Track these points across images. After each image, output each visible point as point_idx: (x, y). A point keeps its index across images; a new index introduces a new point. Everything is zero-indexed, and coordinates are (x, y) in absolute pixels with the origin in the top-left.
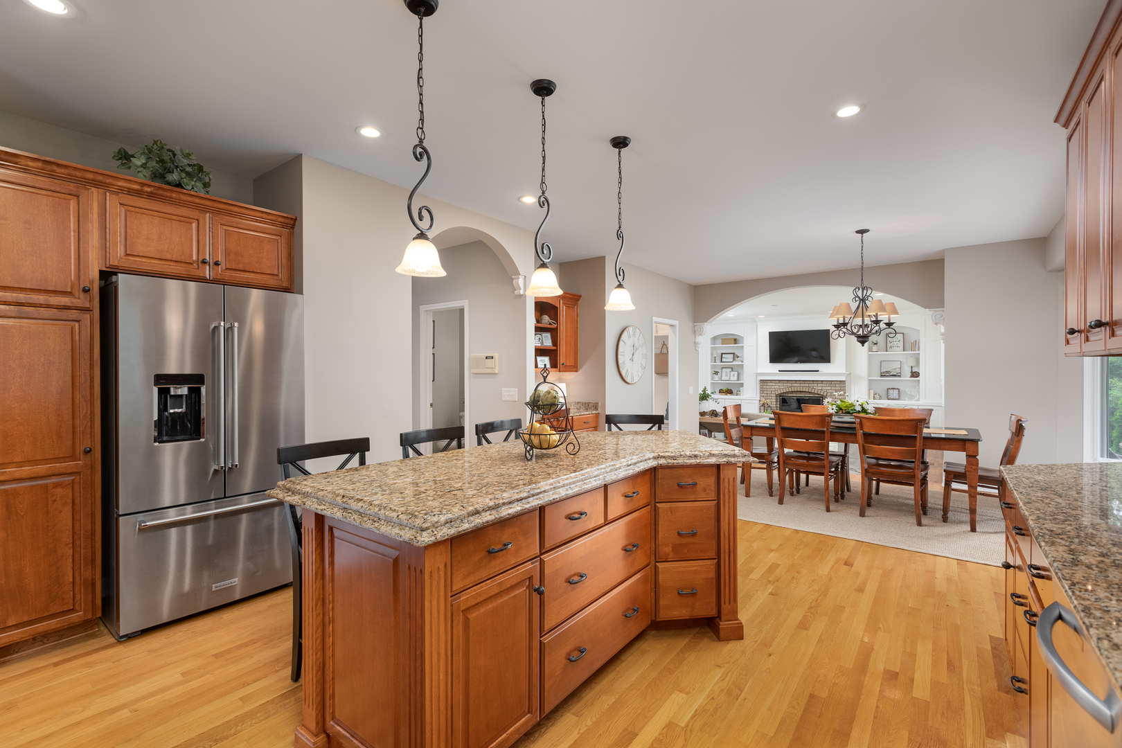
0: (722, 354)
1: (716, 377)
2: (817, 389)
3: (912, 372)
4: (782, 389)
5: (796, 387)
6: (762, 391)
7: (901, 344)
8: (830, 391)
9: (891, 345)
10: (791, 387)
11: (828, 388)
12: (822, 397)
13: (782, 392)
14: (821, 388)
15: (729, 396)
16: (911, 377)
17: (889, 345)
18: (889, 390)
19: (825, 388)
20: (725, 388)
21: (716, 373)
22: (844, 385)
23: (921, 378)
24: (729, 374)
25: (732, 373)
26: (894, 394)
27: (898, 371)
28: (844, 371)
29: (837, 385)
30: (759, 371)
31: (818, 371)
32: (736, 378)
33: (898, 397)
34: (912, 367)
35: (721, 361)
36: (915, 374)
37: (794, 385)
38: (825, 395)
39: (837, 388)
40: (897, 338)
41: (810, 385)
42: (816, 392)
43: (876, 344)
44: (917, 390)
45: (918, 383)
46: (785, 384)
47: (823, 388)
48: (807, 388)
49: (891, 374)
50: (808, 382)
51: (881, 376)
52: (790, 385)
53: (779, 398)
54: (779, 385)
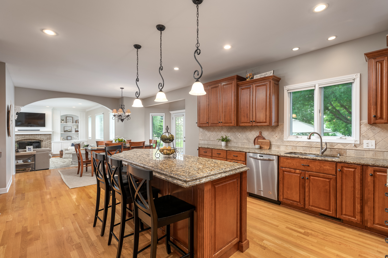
2: (38, 138)
3: (75, 130)
4: (19, 138)
5: (27, 137)
7: (71, 121)
8: (45, 138)
9: (68, 121)
10: (24, 137)
11: (44, 137)
12: (41, 141)
13: (19, 140)
14: (40, 137)
16: (75, 132)
17: (67, 121)
18: (68, 137)
19: (42, 137)
22: (50, 136)
23: (79, 132)
26: (69, 138)
27: (71, 130)
28: (51, 130)
29: (48, 136)
31: (39, 130)
33: (71, 139)
34: (75, 129)
36: (77, 131)
37: (26, 136)
38: (42, 140)
39: (48, 137)
40: (70, 119)
41: (35, 136)
42: (38, 139)
43: (63, 120)
44: (78, 137)
45: (78, 134)
46: (20, 136)
47: (41, 137)
48: (33, 138)
49: (68, 131)
50: (34, 135)
51: (65, 132)
52: (24, 136)
53: (17, 143)
54: (17, 136)
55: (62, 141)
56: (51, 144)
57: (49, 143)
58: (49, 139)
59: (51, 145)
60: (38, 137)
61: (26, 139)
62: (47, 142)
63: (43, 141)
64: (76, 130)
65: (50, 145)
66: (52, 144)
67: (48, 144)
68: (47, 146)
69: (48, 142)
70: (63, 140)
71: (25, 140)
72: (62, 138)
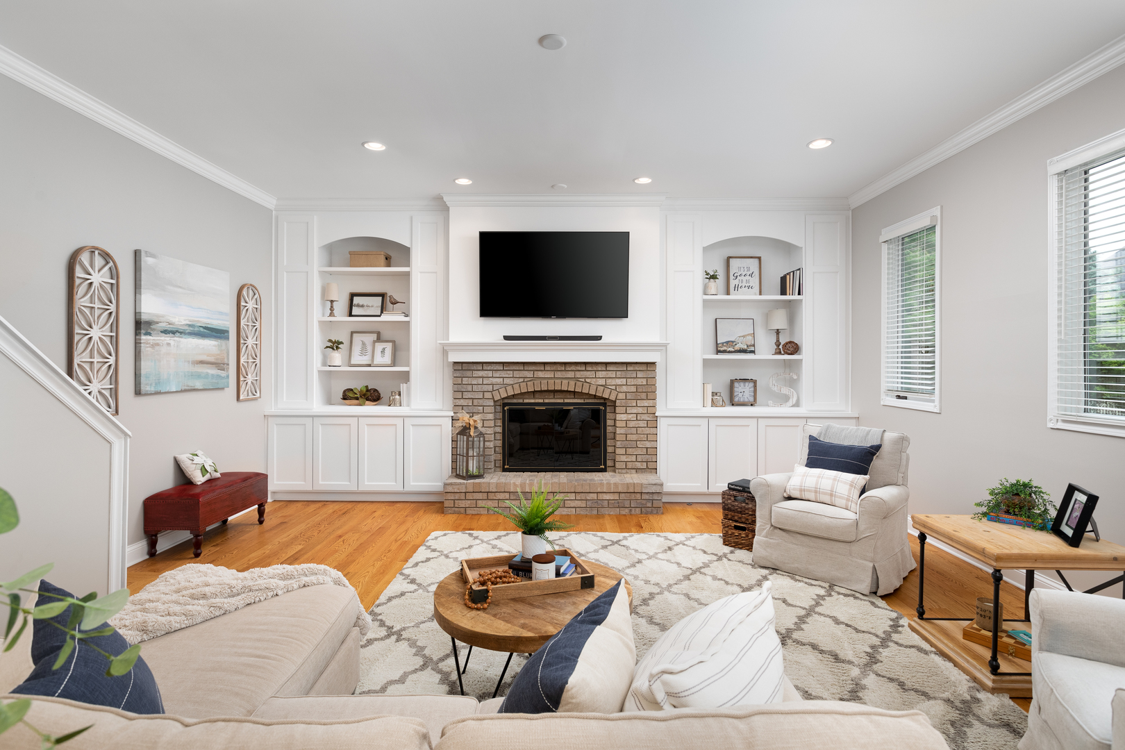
0: (353, 295)
1: (337, 357)
2: (596, 384)
3: (778, 344)
4: (509, 385)
5: (546, 380)
6: (459, 391)
7: (754, 282)
8: (624, 389)
9: (736, 282)
10: (533, 379)
11: (619, 382)
12: (605, 405)
13: (511, 393)
14: (602, 382)
15: (369, 409)
16: (776, 353)
17: (733, 283)
18: (736, 384)
19: (613, 381)
20: (358, 385)
21: (335, 345)
22: (650, 374)
23: (805, 356)
24: (369, 348)
25: (379, 346)
26: (742, 392)
27: (749, 340)
28: (655, 339)
29: (640, 374)
30: (453, 339)
31: (599, 338)
32: (387, 359)
33: (752, 399)
34: (779, 331)
35: (350, 315)
36: (788, 348)
37: (541, 374)
38: (612, 398)
39: (639, 382)
40: (748, 269)
41: (578, 375)
42: (592, 392)
43: (714, 277)
44: (793, 383)
45: (794, 367)
46: (517, 374)
47: (609, 381)
48: (572, 383)
49: (737, 347)
50: (573, 368)
51: (718, 352)
52: (530, 374)
53: (504, 411)
54: (503, 374)
55: (711, 411)
56: (653, 422)
57: (646, 417)
58: (644, 396)
59: (653, 431)
60: (593, 381)
61: (541, 391)
62: (634, 410)
63: (615, 406)
64: (783, 341)
65: (647, 431)
66: (662, 424)
67: (642, 424)
68: (634, 437)
69: (640, 410)
70: (714, 404)
71: (534, 398)
72: (709, 389)
